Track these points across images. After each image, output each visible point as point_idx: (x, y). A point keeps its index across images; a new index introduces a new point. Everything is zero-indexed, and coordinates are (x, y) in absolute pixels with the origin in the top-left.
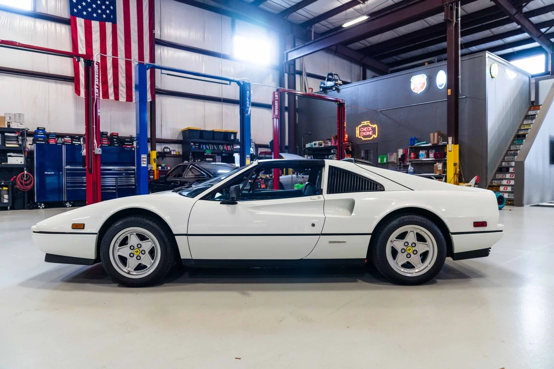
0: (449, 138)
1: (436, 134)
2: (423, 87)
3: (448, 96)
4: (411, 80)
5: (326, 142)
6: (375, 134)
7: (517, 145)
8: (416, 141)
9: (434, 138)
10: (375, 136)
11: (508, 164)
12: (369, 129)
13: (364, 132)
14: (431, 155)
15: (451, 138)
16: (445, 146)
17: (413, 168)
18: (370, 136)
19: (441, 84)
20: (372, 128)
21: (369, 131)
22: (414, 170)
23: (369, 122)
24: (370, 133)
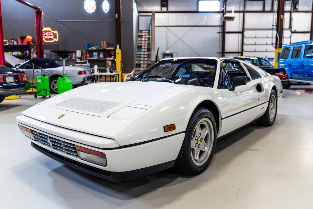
0: (117, 45)
1: (105, 42)
2: (93, 9)
3: (116, 18)
4: (84, 3)
5: (10, 41)
6: (56, 38)
7: (140, 51)
8: (91, 46)
9: (104, 45)
10: (57, 40)
11: (139, 62)
12: (50, 34)
13: (46, 35)
14: (101, 56)
15: (119, 45)
16: (114, 50)
17: (89, 64)
18: (51, 39)
19: (106, 9)
20: (53, 33)
21: (51, 36)
22: (90, 65)
23: (50, 28)
24: (52, 37)
